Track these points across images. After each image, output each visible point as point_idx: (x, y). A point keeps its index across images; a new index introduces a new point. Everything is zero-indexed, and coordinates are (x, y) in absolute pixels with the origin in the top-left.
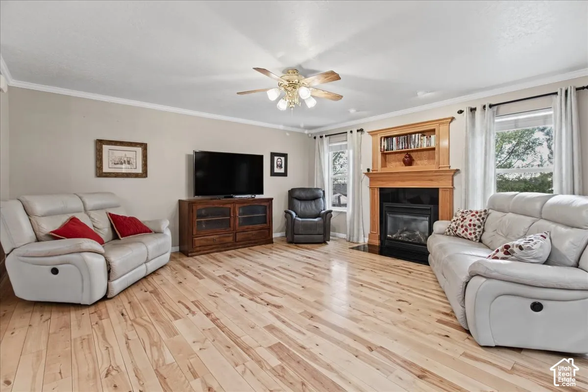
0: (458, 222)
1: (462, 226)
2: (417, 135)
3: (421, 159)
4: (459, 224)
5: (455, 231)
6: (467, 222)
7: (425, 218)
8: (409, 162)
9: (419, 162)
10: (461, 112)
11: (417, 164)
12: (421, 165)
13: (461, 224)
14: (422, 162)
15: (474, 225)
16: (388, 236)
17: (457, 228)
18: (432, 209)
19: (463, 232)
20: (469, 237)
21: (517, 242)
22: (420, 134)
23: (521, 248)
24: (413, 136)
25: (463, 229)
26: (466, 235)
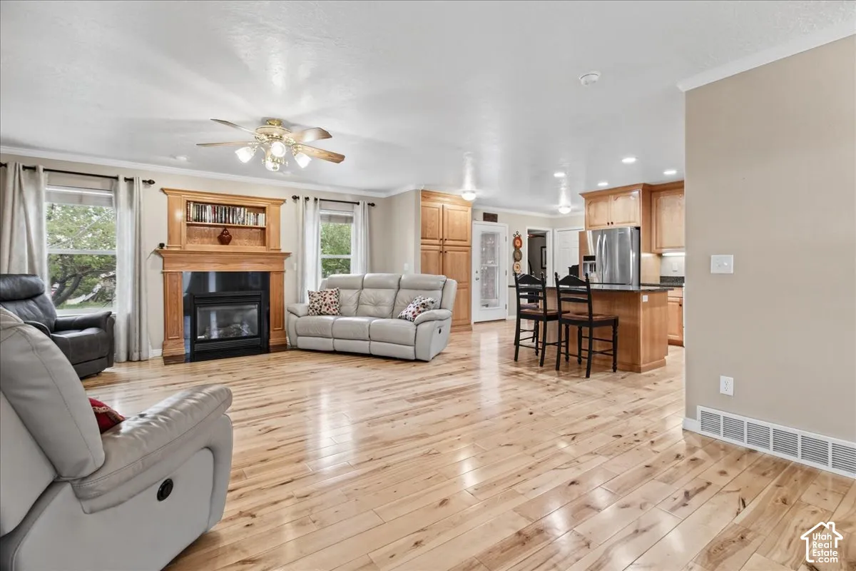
0: (321, 302)
1: (326, 305)
2: (242, 209)
3: (240, 238)
4: (322, 303)
5: (320, 310)
6: (328, 301)
7: (253, 306)
8: (224, 239)
9: (237, 241)
10: (295, 198)
11: (235, 244)
12: (242, 245)
13: (324, 303)
14: (241, 241)
15: (335, 302)
16: (199, 337)
17: (321, 307)
18: (262, 296)
19: (328, 309)
20: (334, 312)
21: (429, 299)
22: (246, 210)
23: (433, 302)
24: (238, 209)
25: (327, 307)
26: (331, 312)
